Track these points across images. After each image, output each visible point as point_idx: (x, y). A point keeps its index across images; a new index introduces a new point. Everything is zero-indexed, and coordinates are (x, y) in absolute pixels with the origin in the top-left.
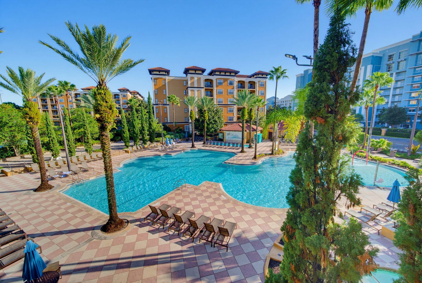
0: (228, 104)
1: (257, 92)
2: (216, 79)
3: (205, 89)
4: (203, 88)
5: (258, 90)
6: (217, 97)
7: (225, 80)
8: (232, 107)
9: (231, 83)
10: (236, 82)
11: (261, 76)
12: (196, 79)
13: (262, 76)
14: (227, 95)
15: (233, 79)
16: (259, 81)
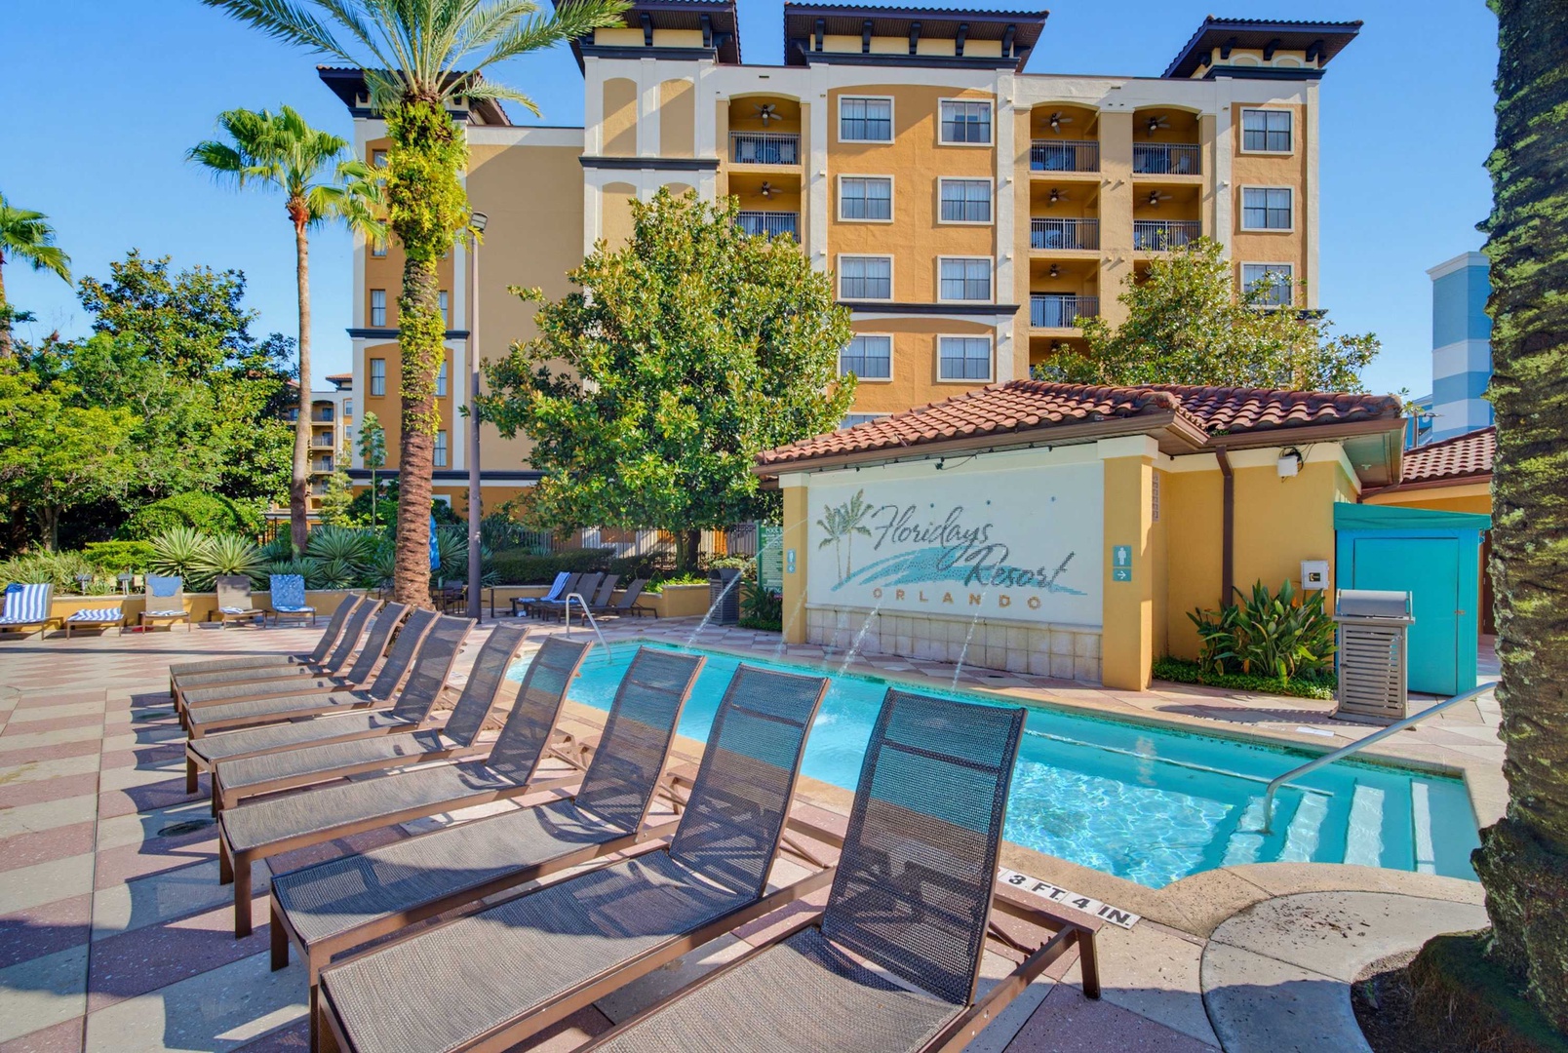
0: (940, 301)
1: (1224, 200)
2: (832, 94)
3: (732, 177)
4: (712, 165)
5: (1225, 176)
6: (834, 244)
7: (918, 103)
8: (984, 329)
9: (970, 129)
10: (1018, 111)
11: (1252, 58)
12: (652, 100)
13: (1267, 57)
14: (936, 225)
15: (989, 89)
16: (1235, 108)
